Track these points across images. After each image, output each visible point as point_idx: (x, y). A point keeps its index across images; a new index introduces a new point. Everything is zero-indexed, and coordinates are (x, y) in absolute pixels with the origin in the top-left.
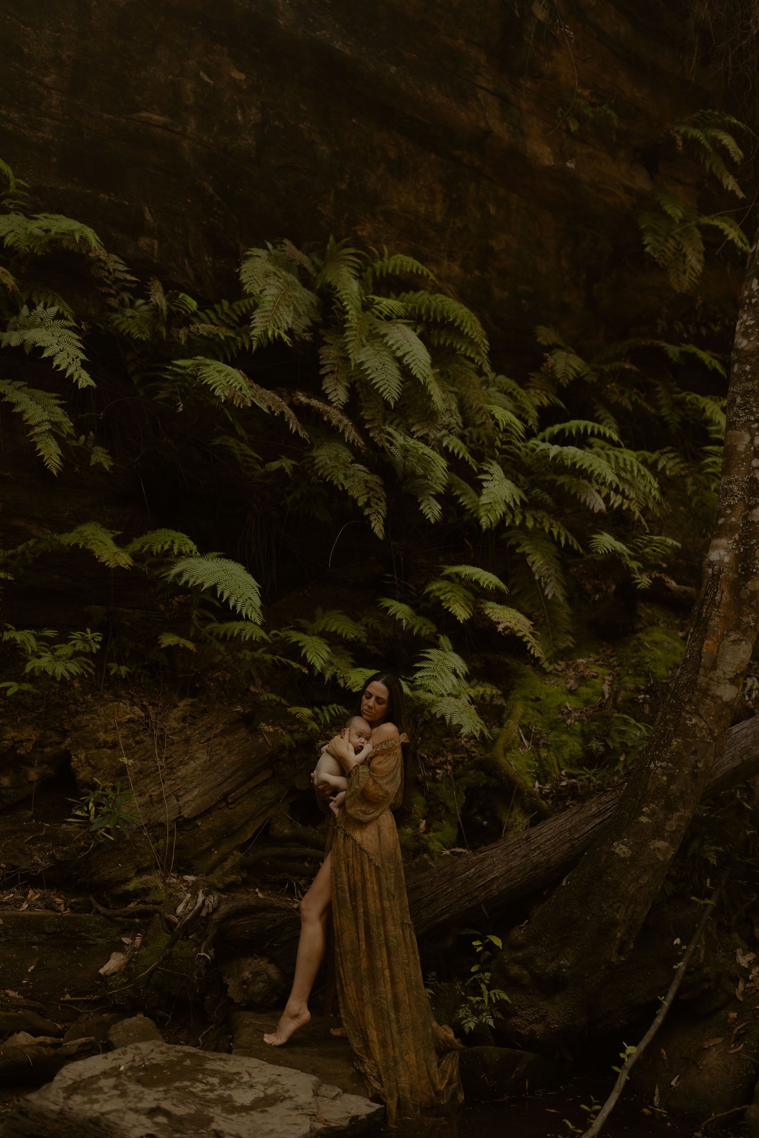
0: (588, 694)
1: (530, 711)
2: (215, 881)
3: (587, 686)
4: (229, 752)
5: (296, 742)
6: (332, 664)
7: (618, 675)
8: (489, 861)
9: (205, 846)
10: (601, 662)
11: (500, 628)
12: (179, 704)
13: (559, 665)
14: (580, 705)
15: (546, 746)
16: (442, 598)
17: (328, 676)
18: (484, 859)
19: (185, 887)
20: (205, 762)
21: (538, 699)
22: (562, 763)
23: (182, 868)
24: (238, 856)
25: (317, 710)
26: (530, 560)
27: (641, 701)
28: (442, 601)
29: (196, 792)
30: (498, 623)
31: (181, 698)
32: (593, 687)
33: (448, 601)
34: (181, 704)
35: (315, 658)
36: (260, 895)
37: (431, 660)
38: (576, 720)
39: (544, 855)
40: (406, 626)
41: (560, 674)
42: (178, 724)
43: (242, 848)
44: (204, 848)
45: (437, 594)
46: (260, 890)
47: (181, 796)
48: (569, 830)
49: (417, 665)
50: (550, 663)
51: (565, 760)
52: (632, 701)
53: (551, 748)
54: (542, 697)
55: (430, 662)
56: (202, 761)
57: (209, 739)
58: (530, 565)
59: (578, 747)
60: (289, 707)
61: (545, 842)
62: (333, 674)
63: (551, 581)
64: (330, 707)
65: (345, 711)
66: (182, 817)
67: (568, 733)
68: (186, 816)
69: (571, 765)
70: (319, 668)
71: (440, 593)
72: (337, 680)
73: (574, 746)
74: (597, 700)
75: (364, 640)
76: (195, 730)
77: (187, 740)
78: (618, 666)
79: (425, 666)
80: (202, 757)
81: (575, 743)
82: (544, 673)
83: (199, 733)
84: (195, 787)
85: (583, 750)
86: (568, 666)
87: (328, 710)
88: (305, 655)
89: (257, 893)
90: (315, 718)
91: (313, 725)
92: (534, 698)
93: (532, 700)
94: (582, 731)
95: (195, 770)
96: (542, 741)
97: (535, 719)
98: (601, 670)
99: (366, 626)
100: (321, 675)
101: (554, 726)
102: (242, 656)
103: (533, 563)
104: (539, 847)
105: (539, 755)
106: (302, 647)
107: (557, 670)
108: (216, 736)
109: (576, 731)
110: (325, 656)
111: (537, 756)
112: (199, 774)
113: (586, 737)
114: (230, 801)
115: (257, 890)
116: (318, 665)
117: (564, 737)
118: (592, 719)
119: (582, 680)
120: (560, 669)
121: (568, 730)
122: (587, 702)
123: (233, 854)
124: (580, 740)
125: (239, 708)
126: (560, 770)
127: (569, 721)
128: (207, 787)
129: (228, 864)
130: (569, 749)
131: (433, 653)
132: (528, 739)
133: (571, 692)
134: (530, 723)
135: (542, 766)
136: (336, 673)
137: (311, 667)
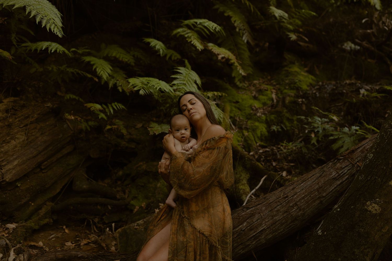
0: (264, 99)
1: (234, 109)
2: (33, 224)
3: (263, 95)
4: (42, 134)
5: (90, 127)
6: (113, 77)
7: (279, 89)
8: (257, 216)
9: (24, 201)
10: (266, 83)
11: (220, 57)
12: (4, 101)
13: (246, 84)
14: (261, 106)
15: (247, 129)
16: (186, 36)
17: (111, 85)
18: (252, 215)
19: (6, 234)
20: (24, 141)
21: (237, 102)
22: (257, 139)
23: (5, 219)
24: (50, 205)
25: (104, 106)
26: (233, 20)
27: (301, 102)
28: (186, 38)
29: (16, 163)
30: (218, 54)
31: (6, 97)
32: (266, 95)
33: (190, 37)
34: (5, 101)
35: (102, 72)
36: (67, 231)
37: (182, 74)
38: (262, 114)
39: (300, 210)
40: (162, 54)
41: (247, 88)
42: (3, 114)
43: (53, 199)
44: (23, 203)
45: (182, 34)
46: (66, 227)
47: (4, 166)
48: (318, 190)
49: (173, 76)
50: (241, 82)
51: (258, 137)
52: (295, 102)
53: (250, 130)
54: (240, 101)
55: (181, 75)
56: (21, 140)
57: (26, 125)
58: (233, 22)
59: (264, 130)
60: (85, 104)
61: (300, 200)
62: (114, 83)
63: (246, 32)
64: (113, 104)
65: (123, 107)
66: (5, 181)
67: (258, 121)
68: (7, 180)
69: (261, 140)
70: (105, 78)
71: (185, 33)
72: (117, 87)
73: (262, 129)
74: (269, 103)
75: (133, 64)
76: (16, 118)
77: (9, 126)
78: (277, 84)
79: (178, 77)
80: (21, 137)
81: (263, 127)
82: (237, 88)
83: (19, 121)
84: (16, 159)
85: (268, 132)
86: (250, 85)
87: (112, 106)
88: (95, 69)
89: (64, 230)
90: (103, 111)
91: (102, 115)
92: (235, 101)
93: (234, 102)
94: (266, 120)
95: (16, 147)
96: (244, 126)
97: (237, 113)
98: (269, 87)
99: (134, 56)
100: (107, 83)
101: (249, 117)
102: (50, 69)
103: (235, 21)
104: (296, 204)
105: (243, 135)
106: (94, 65)
107: (244, 86)
108: (32, 123)
109: (263, 120)
110: (109, 71)
111: (241, 135)
112: (19, 150)
113: (268, 124)
114: (43, 168)
115: (64, 227)
116: (105, 76)
117: (257, 124)
118: (271, 113)
119: (260, 91)
120: (246, 86)
121: (258, 120)
122: (264, 104)
123: (46, 204)
124: (265, 125)
125: (49, 105)
126: (256, 143)
127: (258, 114)
128: (25, 158)
129: (43, 211)
130: (260, 131)
131: (182, 70)
132: (235, 125)
133: (255, 98)
134: (235, 115)
135: (246, 140)
136: (116, 83)
137: (100, 78)
